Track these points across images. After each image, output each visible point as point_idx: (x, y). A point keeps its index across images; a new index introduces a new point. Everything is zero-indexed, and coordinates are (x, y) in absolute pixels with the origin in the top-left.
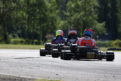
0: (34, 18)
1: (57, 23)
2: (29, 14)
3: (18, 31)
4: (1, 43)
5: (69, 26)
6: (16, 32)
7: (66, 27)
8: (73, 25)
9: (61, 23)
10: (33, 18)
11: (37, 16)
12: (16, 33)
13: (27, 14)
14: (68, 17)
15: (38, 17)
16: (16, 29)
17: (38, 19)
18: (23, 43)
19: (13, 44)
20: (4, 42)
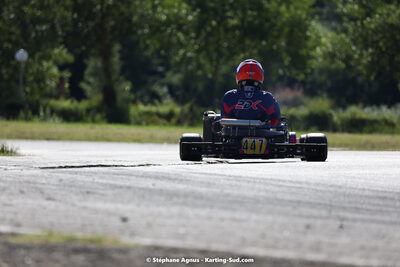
0: (219, 23)
1: (310, 44)
2: (198, 10)
3: (169, 74)
4: (89, 119)
5: (356, 56)
6: (162, 81)
7: (343, 61)
8: (370, 50)
9: (325, 45)
10: (214, 23)
11: (232, 18)
12: (162, 85)
13: (194, 10)
14: (353, 19)
15: (235, 22)
16: (160, 69)
17: (235, 27)
18: (174, 120)
19: (139, 123)
20: (98, 116)
